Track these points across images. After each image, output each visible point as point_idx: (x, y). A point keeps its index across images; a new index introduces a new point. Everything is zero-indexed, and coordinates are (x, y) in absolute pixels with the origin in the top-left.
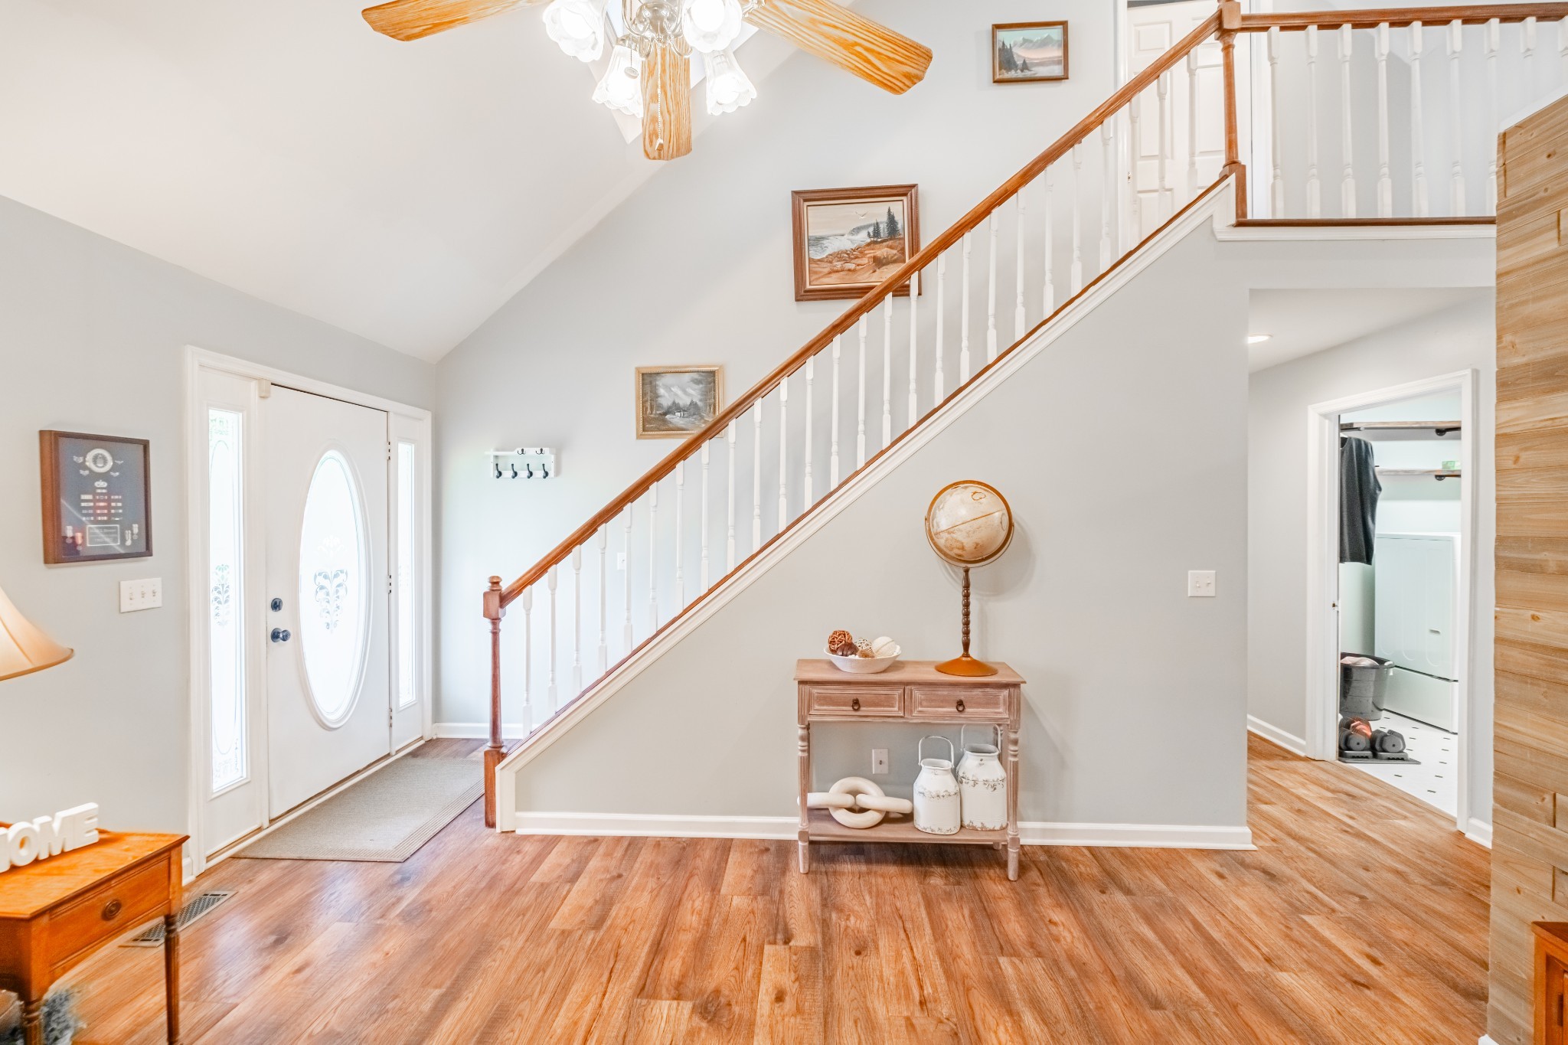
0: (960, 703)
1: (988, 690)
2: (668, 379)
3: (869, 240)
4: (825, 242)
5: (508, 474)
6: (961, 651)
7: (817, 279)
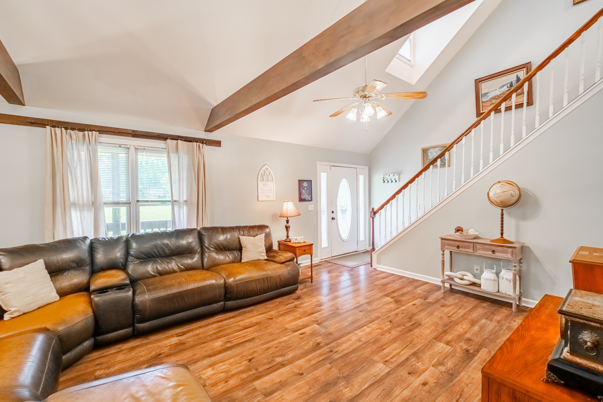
0: (494, 251)
1: (503, 248)
2: (431, 150)
3: (508, 89)
4: (488, 94)
5: (386, 182)
6: (500, 236)
7: (485, 108)
